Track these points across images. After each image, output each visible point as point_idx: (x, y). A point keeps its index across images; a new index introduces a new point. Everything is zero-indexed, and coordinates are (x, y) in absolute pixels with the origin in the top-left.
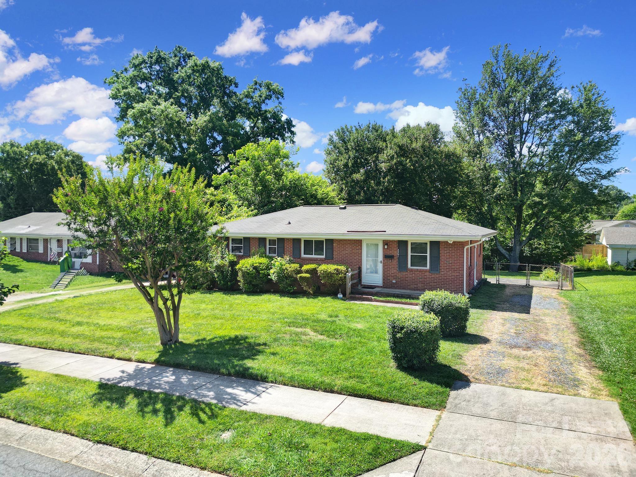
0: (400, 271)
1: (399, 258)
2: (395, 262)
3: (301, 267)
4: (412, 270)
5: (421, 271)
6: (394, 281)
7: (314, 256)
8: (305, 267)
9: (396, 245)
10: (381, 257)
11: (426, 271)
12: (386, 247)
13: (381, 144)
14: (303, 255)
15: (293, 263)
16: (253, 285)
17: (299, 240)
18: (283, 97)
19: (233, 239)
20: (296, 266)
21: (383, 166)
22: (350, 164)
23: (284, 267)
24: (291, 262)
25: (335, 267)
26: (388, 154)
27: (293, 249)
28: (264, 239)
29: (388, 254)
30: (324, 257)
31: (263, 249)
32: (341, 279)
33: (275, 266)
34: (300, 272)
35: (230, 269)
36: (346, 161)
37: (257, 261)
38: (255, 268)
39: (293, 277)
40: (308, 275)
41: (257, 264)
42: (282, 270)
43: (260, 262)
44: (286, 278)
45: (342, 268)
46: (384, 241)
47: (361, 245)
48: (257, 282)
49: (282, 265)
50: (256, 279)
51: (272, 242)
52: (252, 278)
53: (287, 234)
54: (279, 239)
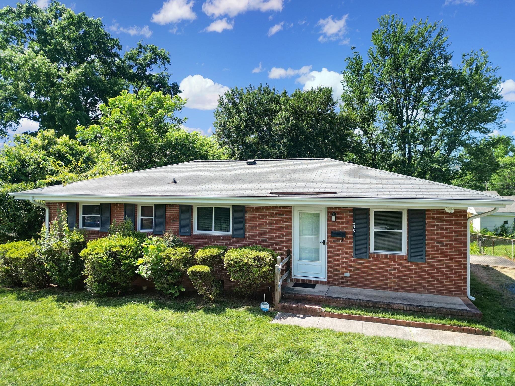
0: (358, 259)
1: (355, 237)
2: (349, 242)
3: (193, 252)
4: (377, 257)
5: (392, 258)
6: (347, 275)
7: (213, 233)
8: (201, 254)
9: (350, 216)
10: (324, 234)
11: (401, 258)
12: (334, 218)
13: (274, 107)
14: (196, 231)
15: (181, 245)
16: (109, 284)
17: (189, 208)
18: (169, 62)
19: (84, 207)
20: (183, 251)
21: (278, 129)
22: (242, 126)
23: (163, 254)
24: (176, 243)
25: (254, 253)
26: (283, 116)
27: (180, 221)
28: (133, 206)
29: (337, 229)
30: (229, 233)
31: (130, 223)
32: (265, 275)
33: (147, 251)
34: (190, 262)
35: (71, 255)
36: (238, 123)
37: (118, 243)
38: (113, 255)
39: (178, 270)
40: (205, 269)
41: (118, 249)
42: (159, 260)
43: (123, 243)
44: (168, 273)
45: (265, 255)
46: (329, 208)
47: (290, 215)
48: (117, 279)
49: (160, 251)
50: (114, 273)
51: (146, 210)
52: (108, 272)
53: (171, 197)
54: (158, 206)
